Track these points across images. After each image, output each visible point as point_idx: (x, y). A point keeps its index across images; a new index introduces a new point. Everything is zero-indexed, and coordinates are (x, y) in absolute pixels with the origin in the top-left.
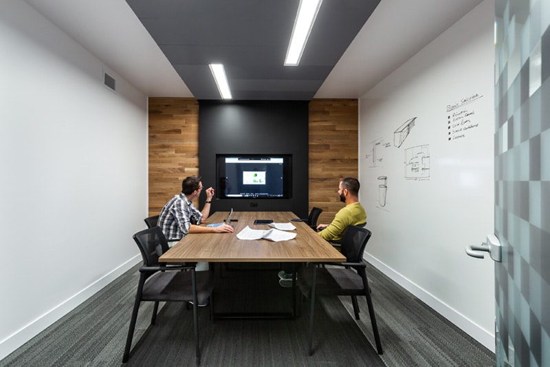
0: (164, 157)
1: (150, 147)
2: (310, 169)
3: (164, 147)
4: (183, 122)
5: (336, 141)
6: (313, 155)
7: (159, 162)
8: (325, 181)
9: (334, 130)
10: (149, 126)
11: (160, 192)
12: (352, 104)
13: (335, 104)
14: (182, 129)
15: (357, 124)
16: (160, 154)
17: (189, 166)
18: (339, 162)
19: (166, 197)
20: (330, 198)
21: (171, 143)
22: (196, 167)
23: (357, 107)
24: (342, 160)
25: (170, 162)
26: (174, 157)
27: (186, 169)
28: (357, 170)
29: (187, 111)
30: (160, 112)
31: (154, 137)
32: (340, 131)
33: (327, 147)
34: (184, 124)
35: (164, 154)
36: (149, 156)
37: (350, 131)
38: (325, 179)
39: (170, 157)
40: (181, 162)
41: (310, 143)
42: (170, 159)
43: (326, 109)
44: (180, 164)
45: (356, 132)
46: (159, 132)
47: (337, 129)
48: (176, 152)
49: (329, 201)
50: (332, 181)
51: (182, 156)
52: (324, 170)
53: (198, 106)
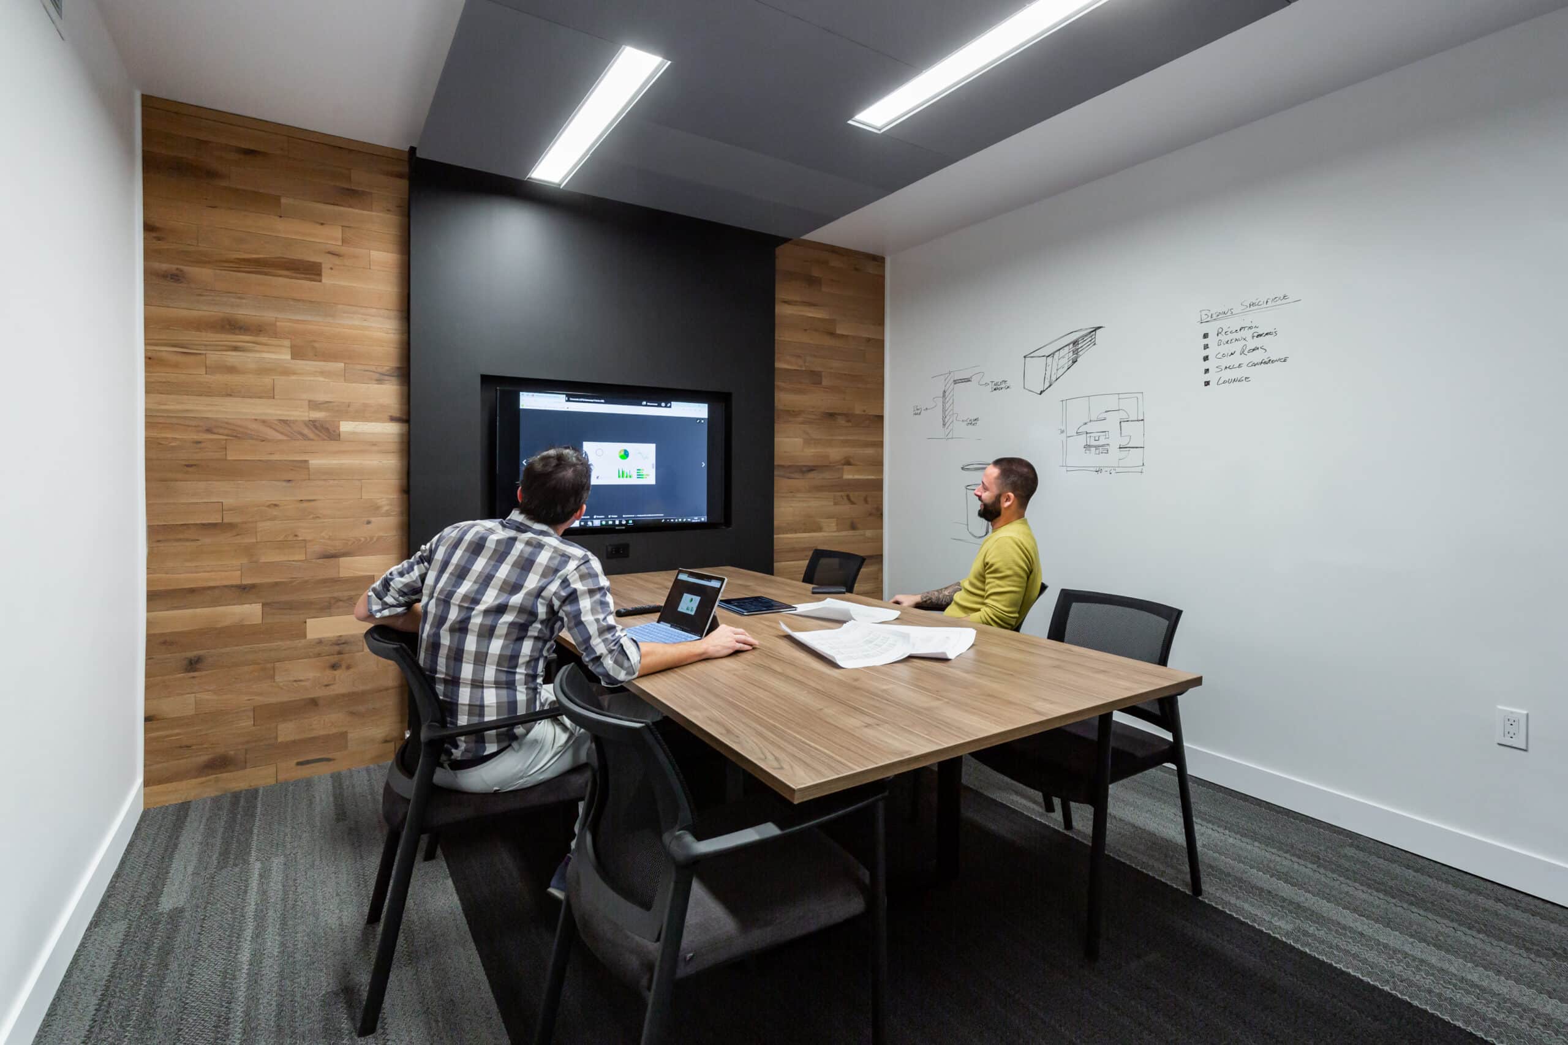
0: (232, 370)
1: (150, 323)
2: (776, 440)
3: (232, 326)
4: (330, 236)
5: (836, 364)
6: (784, 398)
7: (207, 391)
8: (811, 475)
9: (832, 334)
10: (148, 228)
11: (215, 519)
12: (871, 269)
13: (835, 262)
14: (326, 262)
15: (881, 322)
16: (213, 357)
17: (362, 413)
18: (841, 421)
19: (248, 540)
20: (824, 522)
21: (268, 315)
22: (393, 419)
23: (883, 277)
24: (848, 416)
25: (270, 394)
26: (286, 372)
27: (346, 427)
28: (881, 444)
29: (351, 195)
30: (212, 174)
31: (176, 277)
32: (847, 336)
33: (815, 378)
34: (335, 244)
35: (232, 358)
36: (149, 359)
37: (869, 340)
38: (811, 469)
39: (264, 370)
40: (321, 397)
41: (778, 365)
42: (267, 380)
43: (816, 272)
44: (314, 405)
45: (881, 344)
46: (202, 260)
47: (838, 332)
48: (297, 353)
49: (819, 529)
50: (827, 475)
51: (322, 373)
52: (808, 442)
53: (404, 184)
